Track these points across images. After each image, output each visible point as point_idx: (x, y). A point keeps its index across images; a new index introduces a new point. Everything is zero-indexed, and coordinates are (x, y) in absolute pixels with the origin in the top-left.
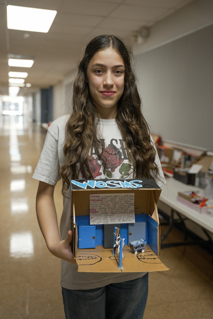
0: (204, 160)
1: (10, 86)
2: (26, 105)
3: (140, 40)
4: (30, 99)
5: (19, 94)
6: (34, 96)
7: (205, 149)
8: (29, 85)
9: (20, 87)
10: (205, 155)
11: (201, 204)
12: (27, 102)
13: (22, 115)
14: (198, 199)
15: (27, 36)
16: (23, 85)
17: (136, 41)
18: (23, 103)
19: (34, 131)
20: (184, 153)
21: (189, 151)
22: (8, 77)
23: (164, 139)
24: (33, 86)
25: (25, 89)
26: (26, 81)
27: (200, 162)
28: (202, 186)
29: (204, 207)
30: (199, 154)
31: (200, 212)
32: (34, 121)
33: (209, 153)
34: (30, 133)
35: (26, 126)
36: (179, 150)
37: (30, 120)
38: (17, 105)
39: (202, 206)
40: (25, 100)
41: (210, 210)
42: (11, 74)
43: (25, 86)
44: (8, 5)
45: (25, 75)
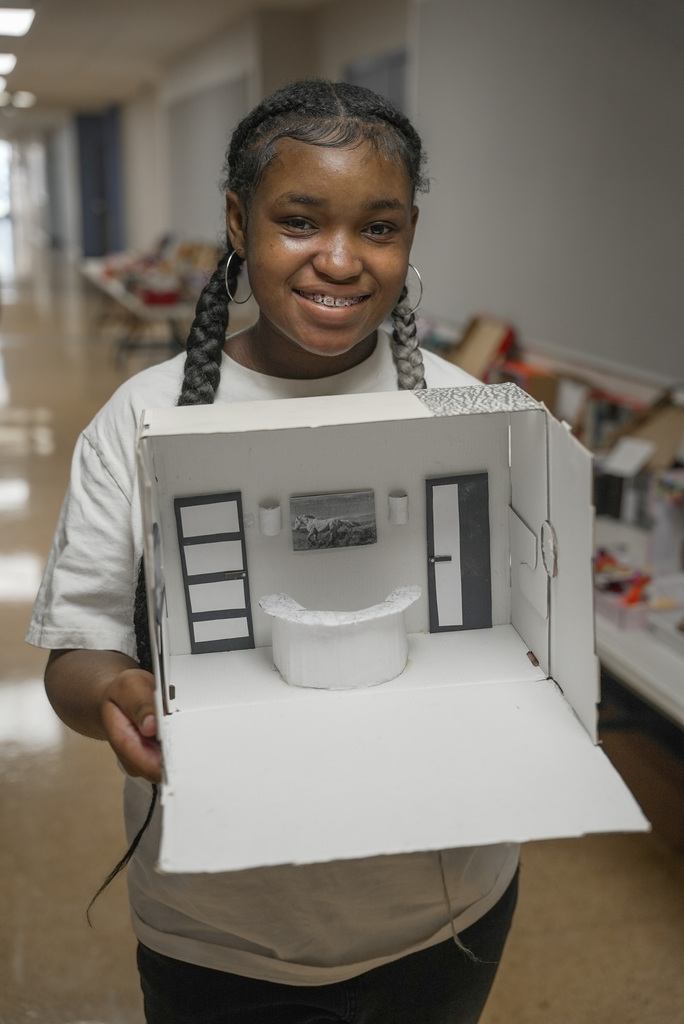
0: (663, 423)
2: (19, 178)
4: (36, 155)
6: (48, 140)
7: (667, 381)
8: (25, 100)
10: (665, 402)
11: (629, 591)
12: (20, 163)
13: (9, 217)
14: (618, 575)
18: (11, 167)
19: (56, 286)
20: (596, 394)
21: (614, 386)
23: (526, 338)
24: (41, 104)
25: (10, 114)
26: (13, 83)
28: (643, 521)
29: (637, 608)
30: (645, 396)
31: (622, 624)
32: (55, 243)
34: (42, 298)
35: (26, 263)
36: (578, 381)
37: (39, 238)
39: (633, 600)
40: (17, 156)
41: (654, 619)
43: (10, 106)
45: (4, 63)
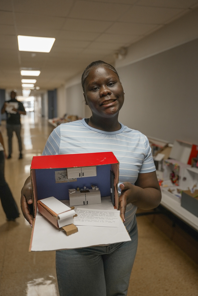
0: (166, 150)
1: (23, 89)
2: (36, 103)
3: (120, 57)
4: (40, 99)
5: (30, 95)
7: (167, 142)
8: (38, 88)
9: (31, 90)
10: (167, 146)
12: (37, 100)
13: (34, 111)
15: (34, 55)
16: (33, 89)
17: (117, 57)
18: (34, 101)
19: (43, 125)
20: (153, 145)
21: (157, 143)
22: (21, 83)
24: (41, 89)
25: (35, 91)
26: (36, 85)
27: (164, 152)
28: (162, 170)
32: (43, 116)
33: (170, 145)
34: (40, 127)
35: (37, 121)
37: (40, 115)
38: (29, 103)
40: (36, 99)
42: (23, 81)
43: (35, 89)
44: (18, 35)
45: (34, 81)
